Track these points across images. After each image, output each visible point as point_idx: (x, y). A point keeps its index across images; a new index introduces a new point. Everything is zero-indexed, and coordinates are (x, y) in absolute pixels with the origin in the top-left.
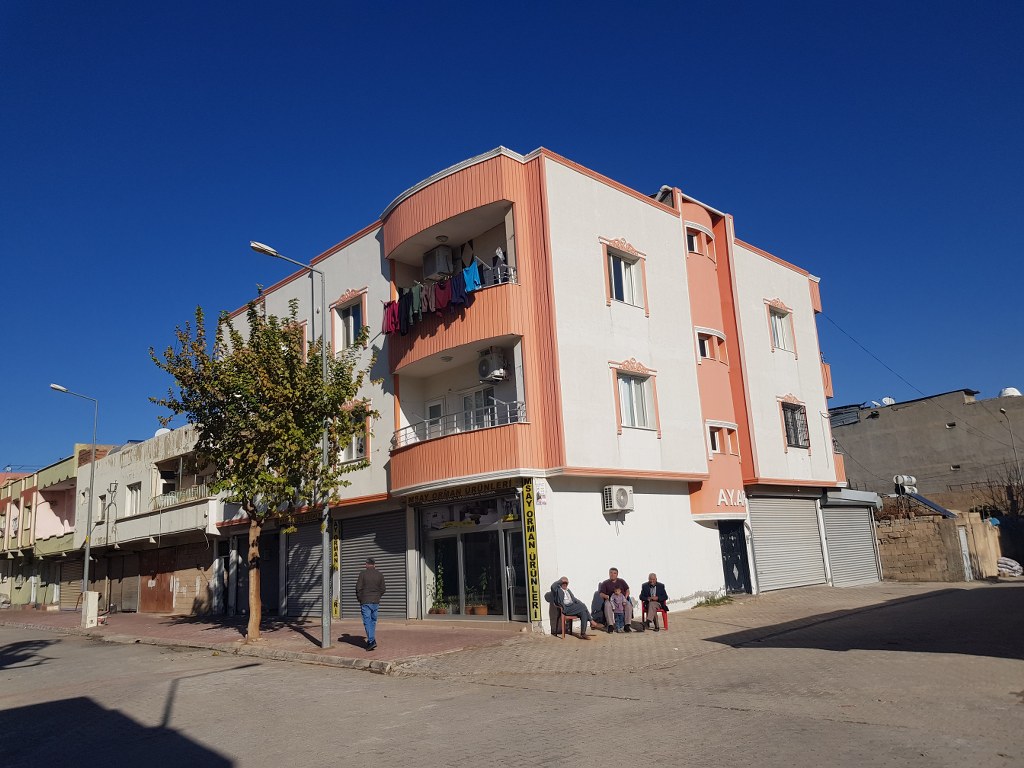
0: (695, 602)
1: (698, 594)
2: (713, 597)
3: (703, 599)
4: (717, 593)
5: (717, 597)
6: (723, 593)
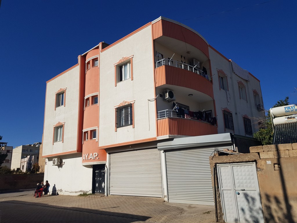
0: (79, 194)
1: (81, 191)
2: (86, 193)
3: (82, 193)
4: (88, 192)
5: (88, 193)
6: (91, 192)
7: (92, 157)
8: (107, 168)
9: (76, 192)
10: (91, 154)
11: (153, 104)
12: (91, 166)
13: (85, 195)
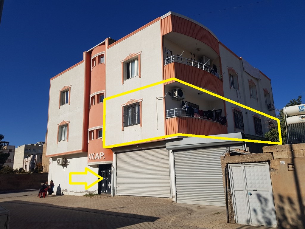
0: (85, 194)
1: (86, 191)
2: (92, 193)
3: (88, 193)
4: (94, 192)
5: (94, 194)
6: (97, 192)
7: (98, 157)
8: (113, 168)
9: (81, 192)
10: (97, 154)
11: (162, 103)
12: (97, 166)
13: (90, 195)
